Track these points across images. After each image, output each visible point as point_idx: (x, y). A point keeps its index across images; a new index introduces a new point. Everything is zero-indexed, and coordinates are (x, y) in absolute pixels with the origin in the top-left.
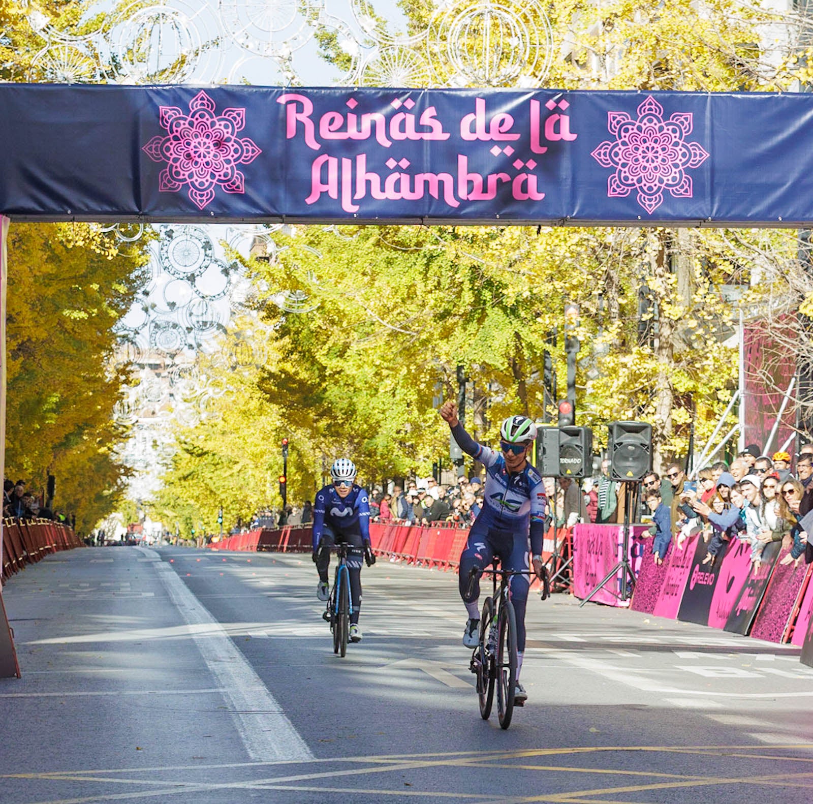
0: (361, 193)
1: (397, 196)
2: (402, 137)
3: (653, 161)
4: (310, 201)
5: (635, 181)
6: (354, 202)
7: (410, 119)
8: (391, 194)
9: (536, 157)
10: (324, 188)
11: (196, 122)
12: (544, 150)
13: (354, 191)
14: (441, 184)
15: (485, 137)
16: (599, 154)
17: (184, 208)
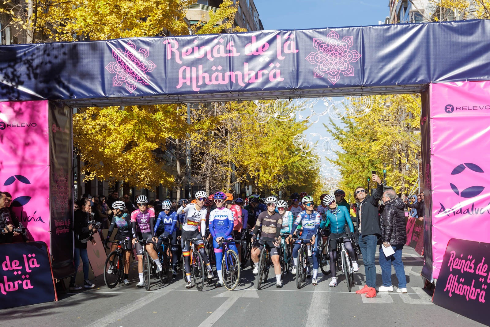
0: (201, 83)
1: (217, 83)
2: (218, 56)
3: (335, 60)
4: (178, 87)
5: (326, 70)
6: (198, 87)
7: (222, 48)
8: (214, 82)
9: (280, 61)
10: (184, 81)
11: (128, 55)
12: (283, 58)
13: (197, 82)
14: (236, 76)
15: (257, 54)
16: (309, 58)
17: (124, 93)
